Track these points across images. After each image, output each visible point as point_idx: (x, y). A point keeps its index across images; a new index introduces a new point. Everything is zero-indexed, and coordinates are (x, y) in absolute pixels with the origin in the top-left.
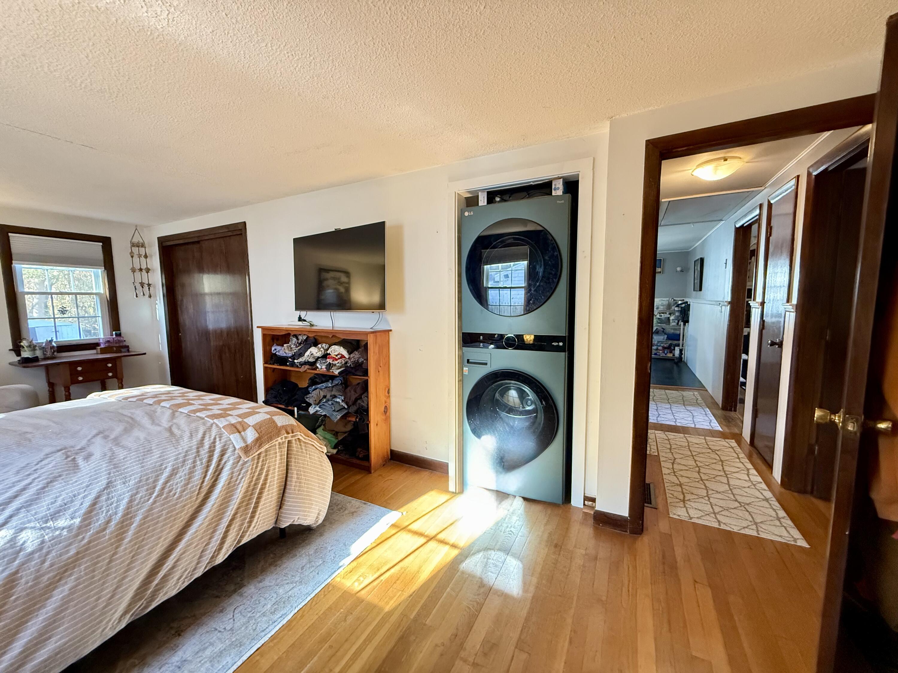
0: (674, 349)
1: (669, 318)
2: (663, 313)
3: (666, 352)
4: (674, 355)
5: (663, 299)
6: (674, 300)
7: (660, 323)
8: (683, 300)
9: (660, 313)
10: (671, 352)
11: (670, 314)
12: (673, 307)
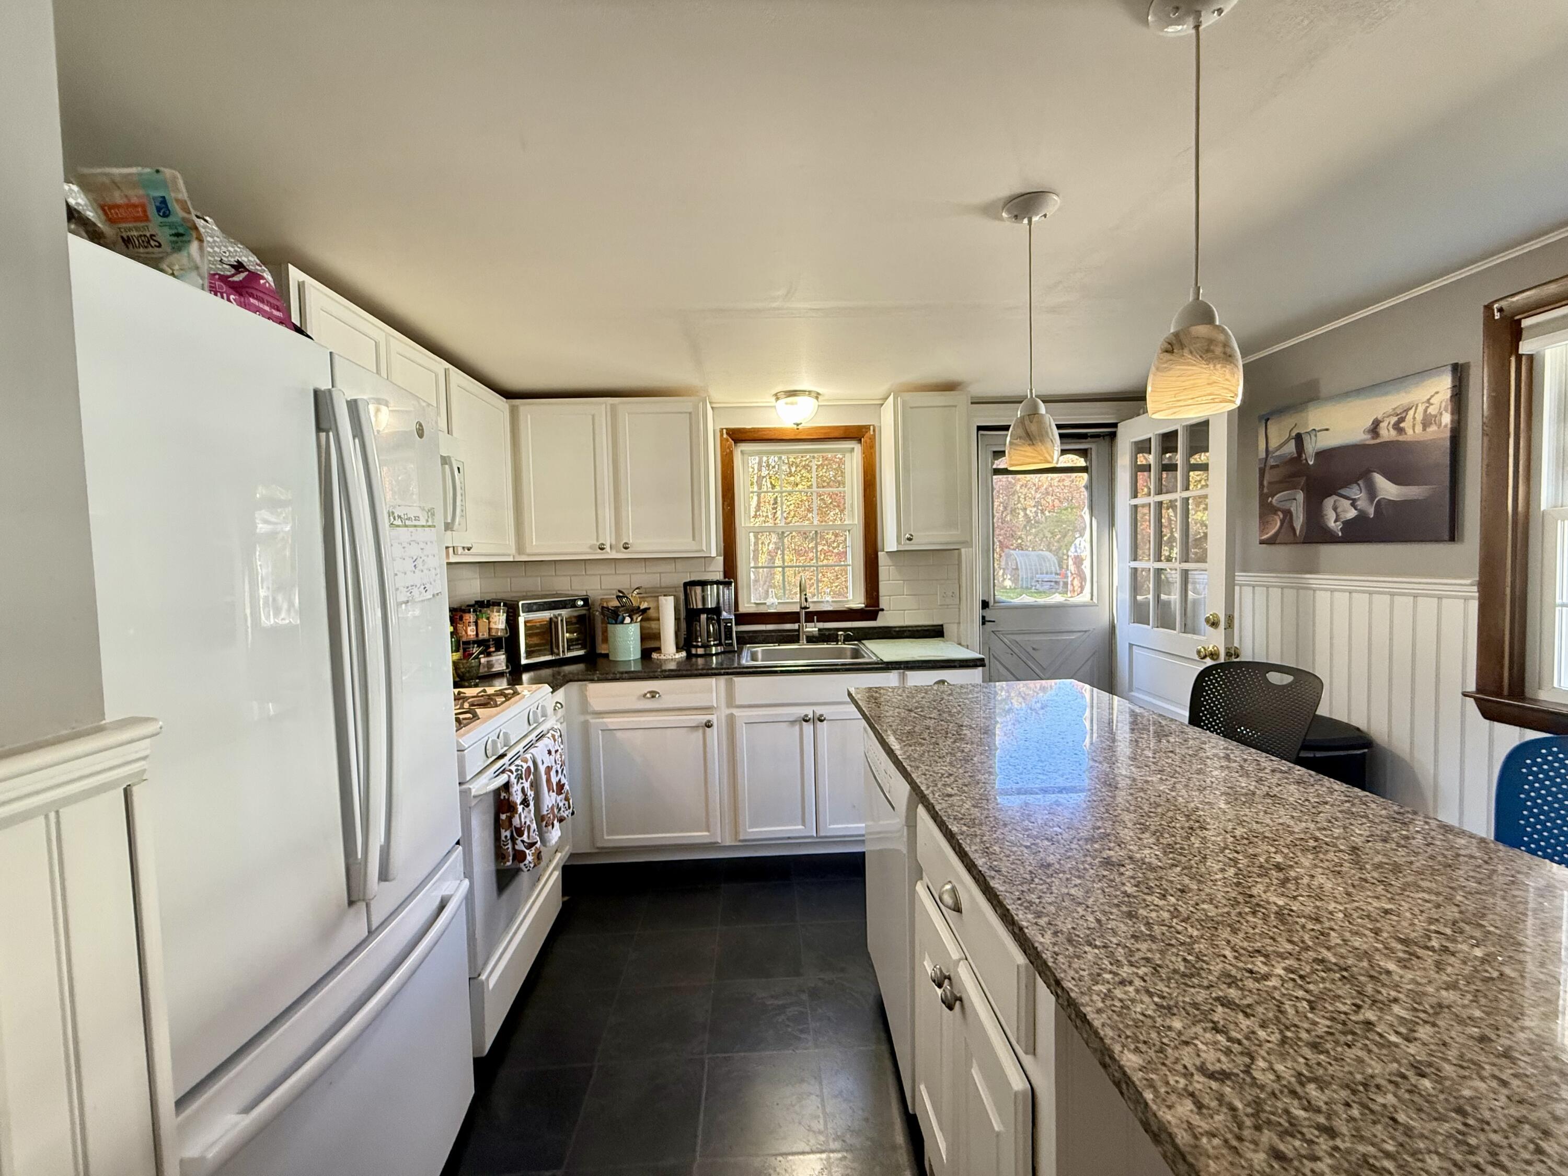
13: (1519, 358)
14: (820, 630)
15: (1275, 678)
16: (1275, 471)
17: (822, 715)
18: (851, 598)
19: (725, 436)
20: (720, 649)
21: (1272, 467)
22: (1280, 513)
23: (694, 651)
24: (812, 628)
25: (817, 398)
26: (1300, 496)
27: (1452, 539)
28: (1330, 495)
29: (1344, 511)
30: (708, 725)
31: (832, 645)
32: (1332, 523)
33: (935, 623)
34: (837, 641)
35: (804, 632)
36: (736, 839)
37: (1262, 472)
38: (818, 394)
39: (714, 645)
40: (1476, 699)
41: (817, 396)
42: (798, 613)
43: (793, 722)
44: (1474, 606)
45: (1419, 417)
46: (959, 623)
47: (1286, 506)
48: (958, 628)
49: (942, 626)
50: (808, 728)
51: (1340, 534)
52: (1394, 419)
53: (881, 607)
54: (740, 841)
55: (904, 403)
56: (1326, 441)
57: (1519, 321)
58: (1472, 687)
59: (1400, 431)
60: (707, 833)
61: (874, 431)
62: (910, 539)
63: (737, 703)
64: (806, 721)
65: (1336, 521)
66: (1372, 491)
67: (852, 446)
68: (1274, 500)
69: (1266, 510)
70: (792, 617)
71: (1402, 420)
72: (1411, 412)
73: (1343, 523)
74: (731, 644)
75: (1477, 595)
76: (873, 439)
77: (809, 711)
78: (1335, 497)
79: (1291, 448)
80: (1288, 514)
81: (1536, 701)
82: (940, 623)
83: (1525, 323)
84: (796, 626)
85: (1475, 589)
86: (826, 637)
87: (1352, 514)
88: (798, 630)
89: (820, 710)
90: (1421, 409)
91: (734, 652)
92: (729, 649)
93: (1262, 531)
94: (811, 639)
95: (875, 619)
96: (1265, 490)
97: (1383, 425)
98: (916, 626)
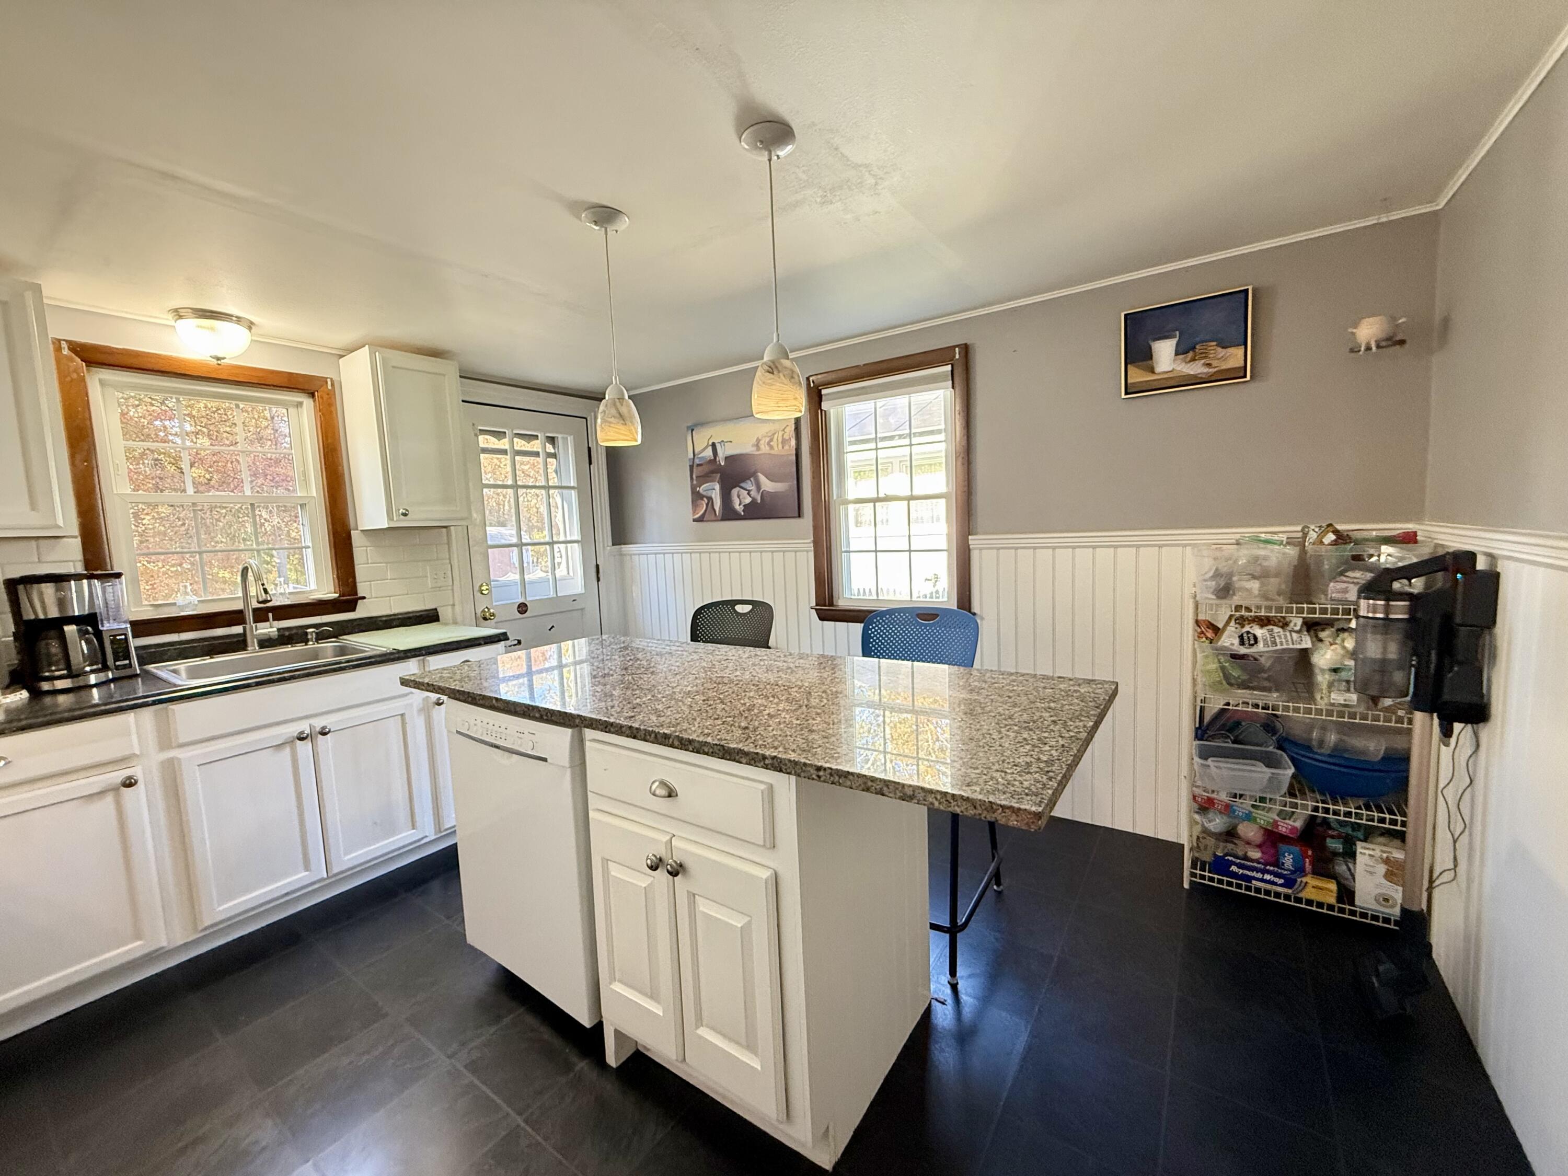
0: (1351, 855)
1: (1304, 655)
2: (1264, 622)
3: (1288, 861)
4: (1346, 894)
5: (1262, 532)
6: (1342, 538)
7: (1244, 685)
8: (1409, 539)
9: (1241, 621)
10: (1323, 869)
11: (1312, 626)
12: (1334, 589)
13: (821, 410)
14: (279, 630)
15: (740, 608)
16: (700, 468)
17: (324, 728)
18: (313, 586)
19: (66, 351)
20: (102, 677)
21: (699, 465)
22: (705, 499)
23: (46, 686)
24: (269, 629)
25: (250, 328)
26: (717, 487)
27: (799, 516)
28: (735, 487)
29: (744, 498)
30: (129, 783)
31: (299, 647)
32: (739, 508)
33: (428, 607)
34: (306, 641)
35: (253, 636)
36: (195, 929)
37: (691, 467)
38: (252, 323)
39: (92, 671)
40: (816, 610)
41: (250, 325)
42: (241, 612)
43: (279, 747)
44: (812, 555)
45: (780, 440)
46: (453, 605)
47: (709, 494)
48: (453, 609)
49: (436, 609)
50: (305, 748)
51: (742, 513)
52: (768, 439)
53: (360, 594)
54: (206, 929)
55: (384, 360)
56: (731, 450)
57: (821, 390)
58: (813, 604)
59: (771, 447)
60: (139, 943)
61: (333, 385)
62: (405, 515)
63: (182, 740)
64: (301, 739)
65: (740, 505)
66: (758, 487)
67: (300, 400)
68: (701, 489)
69: (697, 496)
70: (236, 617)
71: (771, 440)
72: (776, 436)
73: (744, 506)
74: (130, 666)
75: (812, 549)
76: (331, 395)
77: (304, 727)
78: (738, 489)
79: (709, 453)
80: (710, 499)
81: (838, 606)
82: (433, 607)
83: (824, 392)
84: (238, 629)
85: (812, 545)
86: (286, 638)
87: (748, 500)
88: (244, 634)
89: (318, 723)
90: (781, 433)
91: (136, 676)
92: (128, 672)
93: (694, 512)
94: (266, 643)
95: (353, 610)
96: (695, 482)
97: (762, 442)
98: (406, 613)
